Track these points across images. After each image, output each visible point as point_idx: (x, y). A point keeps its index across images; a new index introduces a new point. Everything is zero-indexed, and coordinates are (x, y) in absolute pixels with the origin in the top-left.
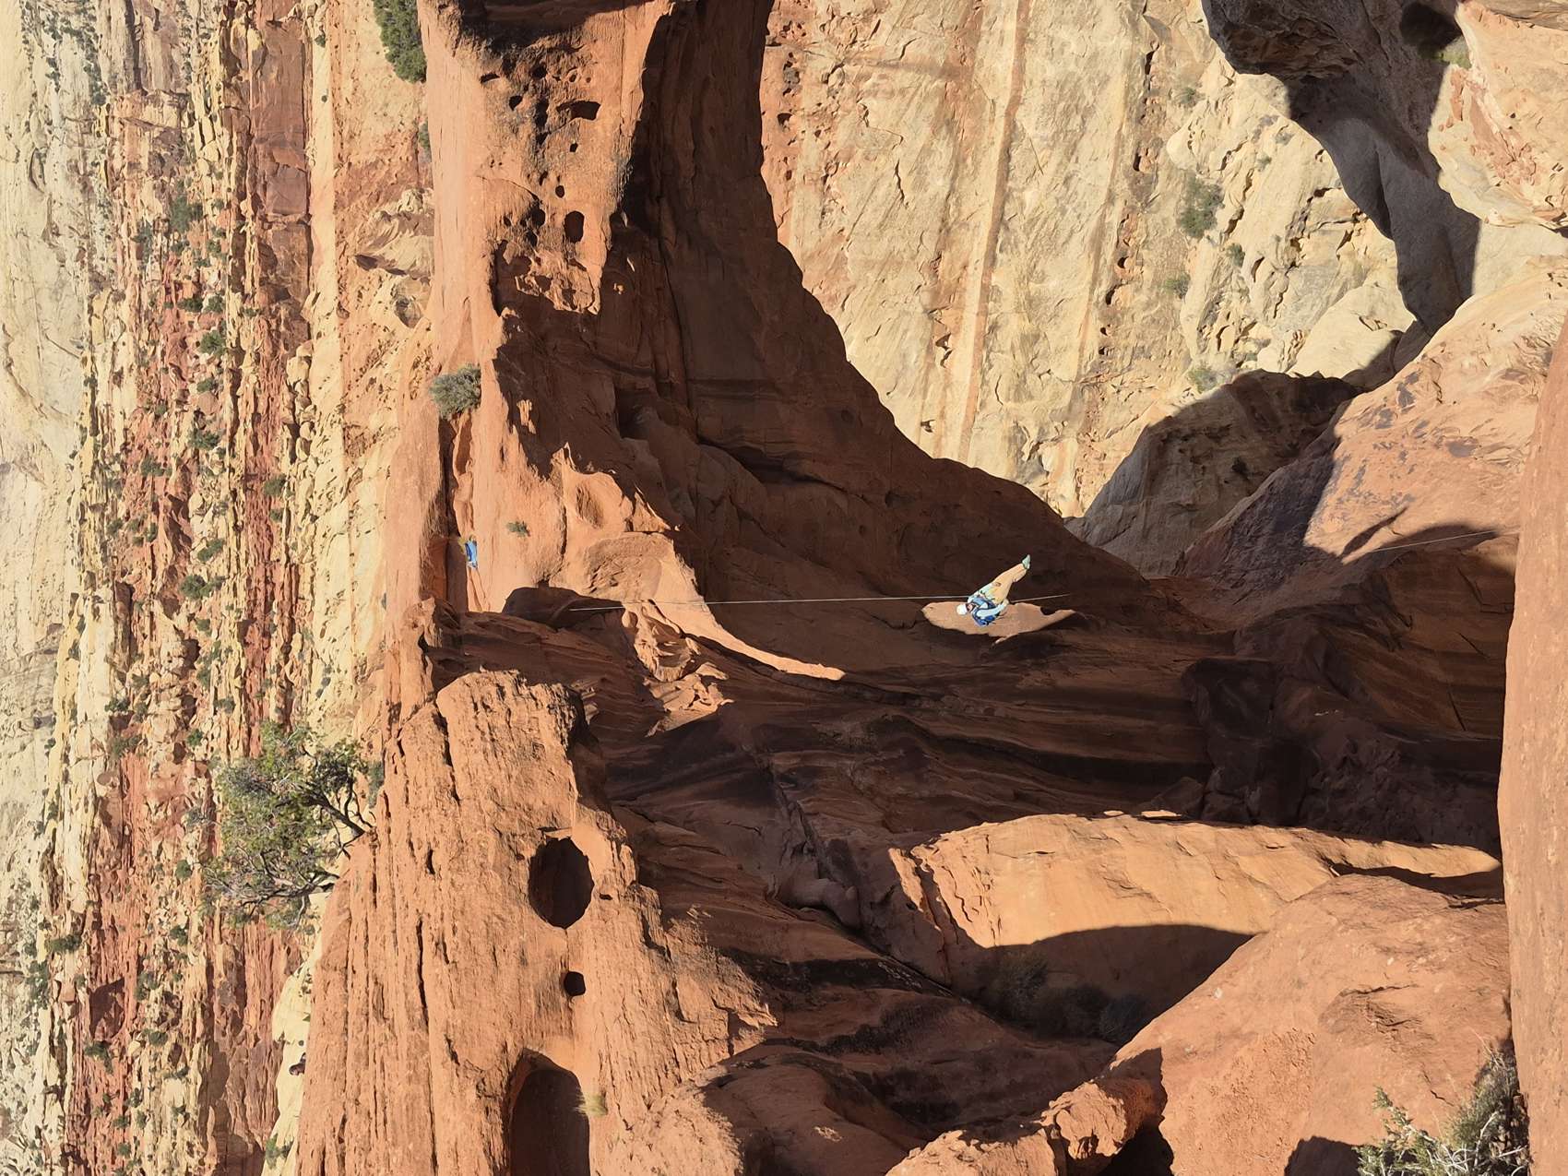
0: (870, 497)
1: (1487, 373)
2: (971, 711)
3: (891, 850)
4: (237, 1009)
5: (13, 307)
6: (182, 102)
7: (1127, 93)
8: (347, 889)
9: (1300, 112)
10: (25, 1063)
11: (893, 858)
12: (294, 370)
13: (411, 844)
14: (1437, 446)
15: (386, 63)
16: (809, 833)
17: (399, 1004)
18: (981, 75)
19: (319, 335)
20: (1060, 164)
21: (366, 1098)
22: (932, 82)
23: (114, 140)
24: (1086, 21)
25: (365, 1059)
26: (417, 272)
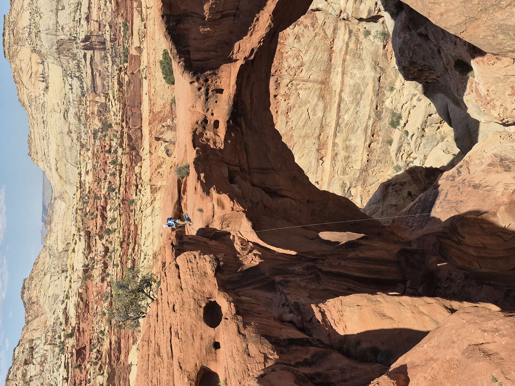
0: (302, 201)
1: (482, 165)
2: (334, 263)
3: (312, 305)
4: (118, 355)
5: (58, 153)
6: (106, 95)
7: (374, 88)
8: (149, 317)
9: (426, 92)
10: (57, 371)
11: (313, 307)
12: (137, 169)
13: (168, 303)
14: (469, 186)
15: (163, 80)
16: (287, 300)
17: (164, 352)
18: (332, 83)
19: (144, 160)
20: (355, 108)
21: (154, 381)
22: (317, 86)
23: (87, 106)
24: (361, 68)
25: (154, 369)
26: (171, 142)
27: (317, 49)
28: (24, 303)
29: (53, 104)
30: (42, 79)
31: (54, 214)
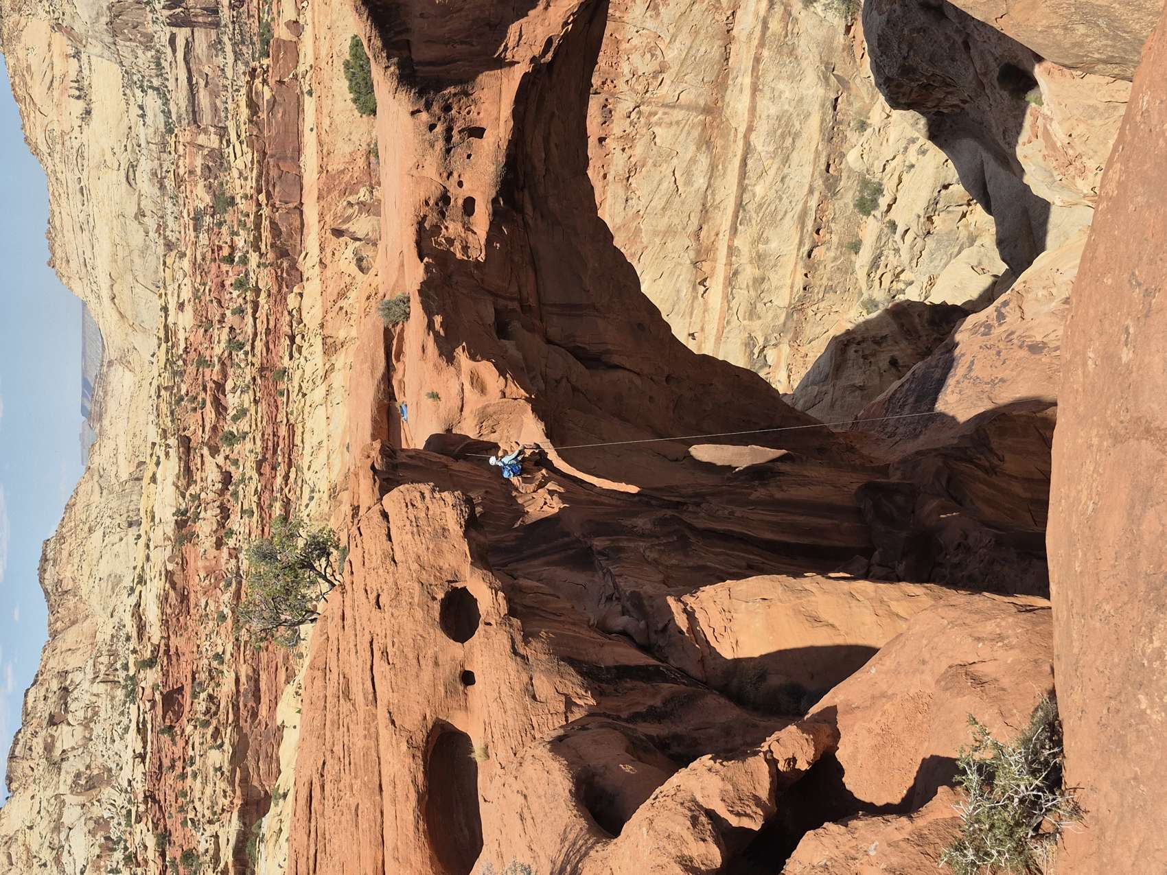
0: (655, 378)
1: (1051, 300)
2: (720, 513)
3: (668, 598)
4: (254, 705)
5: (116, 262)
6: (222, 132)
7: (822, 123)
8: (326, 621)
9: (934, 135)
10: (121, 739)
11: (670, 602)
12: (292, 301)
14: (1021, 347)
15: (351, 104)
16: (616, 587)
18: (728, 112)
19: (308, 279)
20: (779, 168)
22: (696, 117)
23: (180, 156)
24: (795, 78)
25: (337, 724)
26: (369, 239)
27: (697, 33)
28: (46, 592)
29: (103, 150)
30: (77, 93)
31: (108, 398)
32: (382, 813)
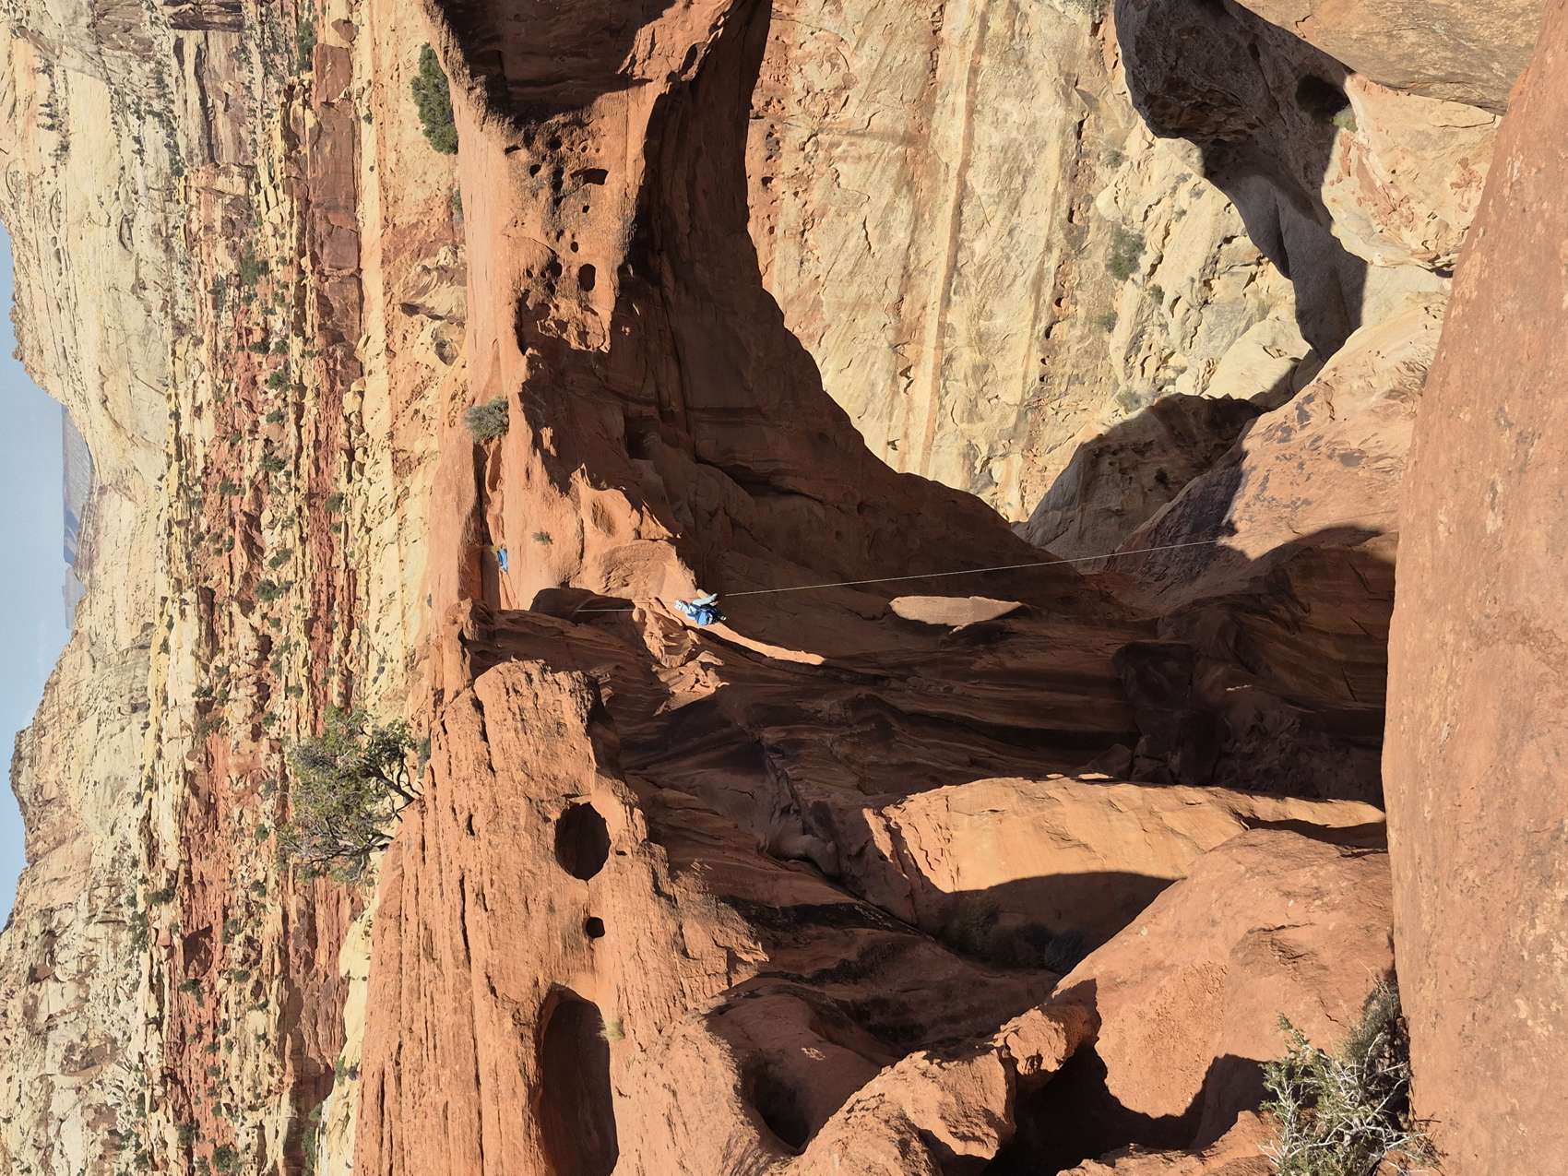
0: (844, 507)
1: (1370, 394)
2: (932, 690)
3: (865, 810)
4: (309, 950)
5: (107, 352)
6: (250, 173)
7: (1062, 156)
8: (400, 849)
9: (1212, 172)
10: (129, 998)
11: (867, 817)
12: (350, 403)
13: (454, 810)
14: (1330, 457)
15: (423, 137)
16: (794, 796)
17: (446, 947)
18: (936, 142)
19: (370, 373)
20: (1005, 217)
21: (419, 1027)
22: (894, 149)
23: (192, 206)
24: (1026, 94)
25: (417, 993)
26: (453, 317)
27: (893, 34)
28: (22, 803)
29: (87, 199)
30: (49, 121)
31: (101, 537)
32: (480, 1114)
